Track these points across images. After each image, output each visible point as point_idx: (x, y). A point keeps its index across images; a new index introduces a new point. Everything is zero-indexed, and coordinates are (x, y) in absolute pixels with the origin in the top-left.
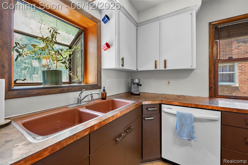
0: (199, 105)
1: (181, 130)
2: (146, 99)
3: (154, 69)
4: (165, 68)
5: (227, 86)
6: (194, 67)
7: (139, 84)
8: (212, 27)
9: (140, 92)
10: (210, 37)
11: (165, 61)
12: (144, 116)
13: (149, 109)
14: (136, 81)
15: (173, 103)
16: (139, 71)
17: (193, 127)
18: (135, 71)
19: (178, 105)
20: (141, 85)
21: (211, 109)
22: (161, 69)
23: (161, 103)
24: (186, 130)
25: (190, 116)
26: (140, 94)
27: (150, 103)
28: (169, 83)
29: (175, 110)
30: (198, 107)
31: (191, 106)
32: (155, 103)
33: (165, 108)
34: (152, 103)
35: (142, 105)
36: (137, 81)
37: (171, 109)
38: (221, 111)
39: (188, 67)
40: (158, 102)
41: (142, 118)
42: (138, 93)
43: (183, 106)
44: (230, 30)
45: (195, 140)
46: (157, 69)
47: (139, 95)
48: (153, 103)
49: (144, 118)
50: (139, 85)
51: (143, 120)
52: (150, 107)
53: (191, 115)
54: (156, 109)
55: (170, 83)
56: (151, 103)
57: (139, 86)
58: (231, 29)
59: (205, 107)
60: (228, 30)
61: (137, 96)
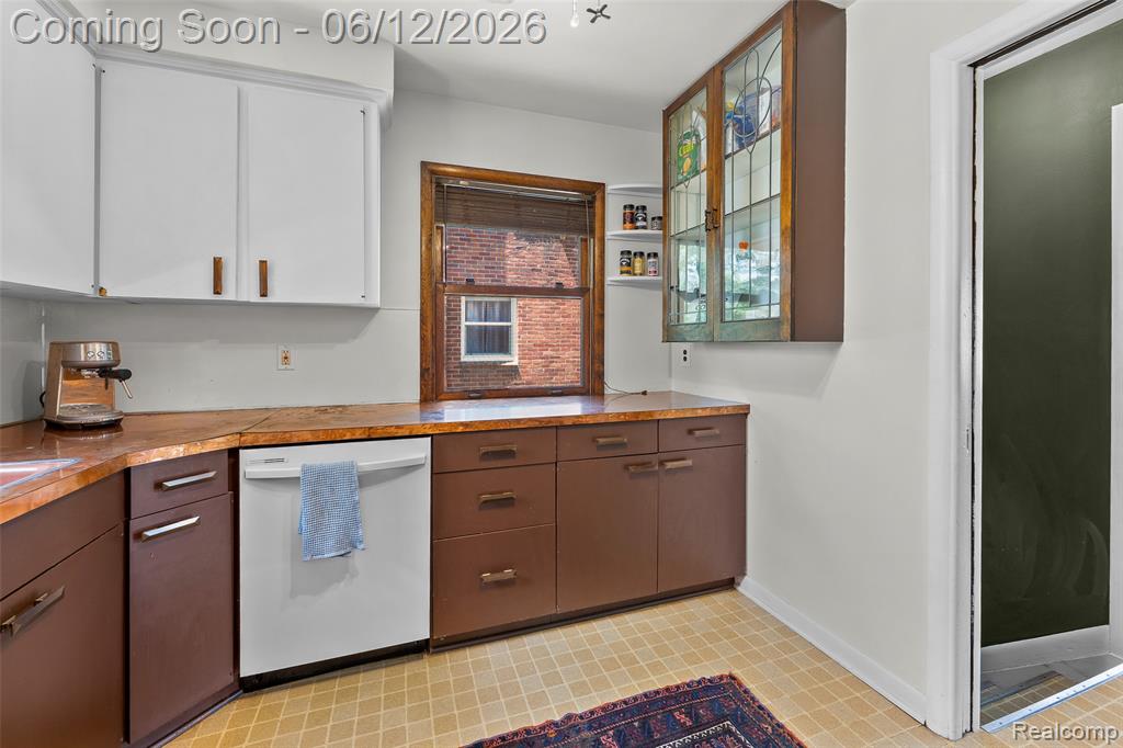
0: (377, 428)
1: (316, 531)
2: (155, 439)
3: (206, 294)
4: (264, 294)
5: (495, 365)
6: (375, 301)
7: (114, 369)
8: (428, 179)
9: (121, 413)
10: (423, 209)
11: (263, 264)
12: (135, 526)
13: (169, 484)
14: (87, 352)
15: (288, 435)
16: (112, 299)
17: (355, 506)
18: (82, 296)
19: (311, 440)
20: (125, 375)
21: (407, 434)
22: (244, 298)
23: (235, 444)
24: (334, 524)
25: (347, 470)
26: (120, 420)
27: (177, 452)
28: (286, 358)
29: (294, 461)
30: (374, 436)
31: (354, 437)
32: (203, 451)
33: (254, 463)
34: (187, 454)
35: (127, 472)
36: (97, 353)
37: (282, 460)
38: (432, 435)
39: (354, 299)
40: (219, 443)
41: (126, 537)
42: (103, 418)
43: (328, 439)
44: (469, 204)
45: (362, 546)
46: (224, 297)
47: (113, 426)
48: (195, 450)
49: (139, 535)
50: (110, 373)
51: (134, 546)
52: (180, 473)
53: (352, 465)
54: (211, 474)
55: (292, 359)
56: (181, 455)
57: (117, 381)
58: (471, 201)
59: (393, 432)
60: (466, 201)
61: (96, 435)
